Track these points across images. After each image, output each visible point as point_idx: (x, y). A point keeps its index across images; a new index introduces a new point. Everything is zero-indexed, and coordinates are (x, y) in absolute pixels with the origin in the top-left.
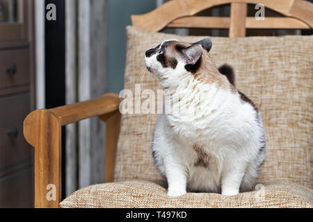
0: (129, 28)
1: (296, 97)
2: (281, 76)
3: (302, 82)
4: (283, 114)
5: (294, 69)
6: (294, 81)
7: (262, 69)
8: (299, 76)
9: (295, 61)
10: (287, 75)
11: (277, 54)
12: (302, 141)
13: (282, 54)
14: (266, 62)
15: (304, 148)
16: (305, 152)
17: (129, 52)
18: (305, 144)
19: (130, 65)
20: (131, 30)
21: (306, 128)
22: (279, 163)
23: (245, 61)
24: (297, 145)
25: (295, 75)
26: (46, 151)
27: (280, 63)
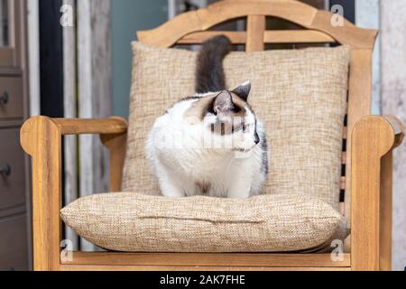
0: (134, 43)
1: (319, 113)
2: (302, 91)
3: (325, 97)
4: (305, 131)
5: (315, 82)
6: (316, 96)
7: (281, 83)
8: (322, 90)
9: (317, 74)
10: (308, 89)
11: (298, 67)
12: (325, 160)
13: (303, 66)
14: (286, 76)
15: (328, 167)
16: (329, 172)
17: (134, 69)
18: (329, 163)
19: (135, 83)
20: (136, 45)
21: (329, 147)
22: (300, 184)
23: (263, 75)
24: (320, 164)
25: (317, 89)
26: (45, 161)
27: (300, 76)
